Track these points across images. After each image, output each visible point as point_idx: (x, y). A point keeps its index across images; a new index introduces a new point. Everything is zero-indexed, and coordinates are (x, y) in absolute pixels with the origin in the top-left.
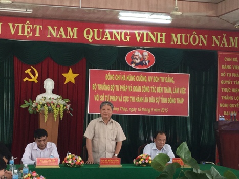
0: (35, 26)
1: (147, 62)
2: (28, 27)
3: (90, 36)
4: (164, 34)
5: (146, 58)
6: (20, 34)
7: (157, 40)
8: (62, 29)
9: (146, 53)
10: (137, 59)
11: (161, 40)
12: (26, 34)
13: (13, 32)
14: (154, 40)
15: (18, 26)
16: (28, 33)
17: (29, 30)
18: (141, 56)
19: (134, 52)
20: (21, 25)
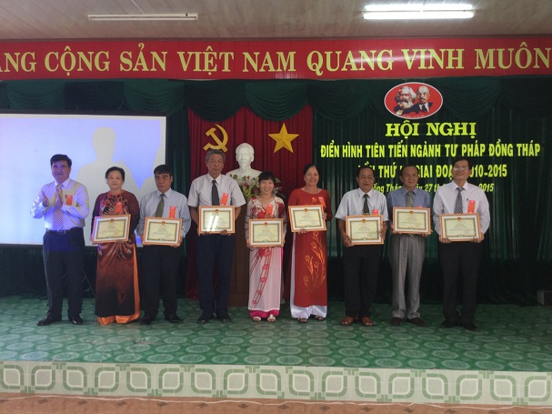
0: (221, 54)
1: (426, 105)
2: (210, 56)
3: (319, 65)
4: (460, 51)
5: (425, 97)
6: (197, 69)
8: (268, 56)
9: (424, 89)
10: (406, 101)
11: (455, 63)
12: (206, 69)
13: (185, 67)
14: (441, 63)
15: (194, 56)
16: (210, 67)
17: (211, 61)
19: (401, 88)
20: (198, 54)
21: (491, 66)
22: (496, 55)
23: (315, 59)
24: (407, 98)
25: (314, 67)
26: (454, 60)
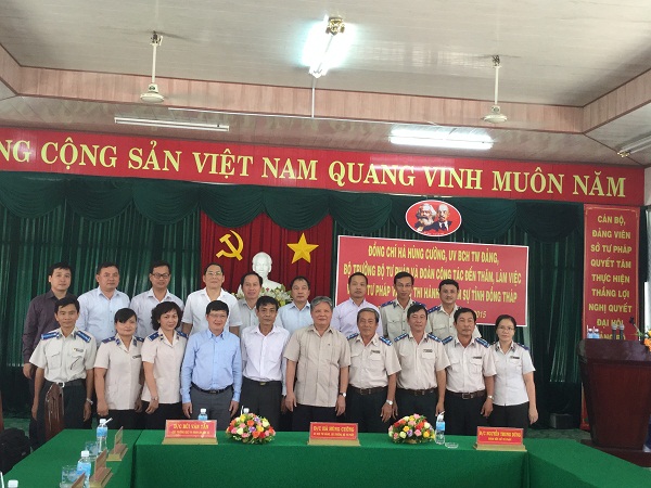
0: (240, 157)
1: (446, 223)
2: (228, 159)
3: (341, 176)
4: (479, 172)
5: (445, 216)
6: (213, 171)
7: (465, 183)
8: (288, 162)
9: (444, 207)
10: (427, 218)
11: (474, 183)
12: (223, 172)
13: (200, 169)
14: (460, 183)
15: (210, 158)
16: (227, 170)
17: (229, 164)
18: (434, 213)
19: (422, 205)
20: (215, 156)
21: (508, 189)
22: (512, 177)
23: (337, 169)
24: (428, 215)
25: (336, 177)
26: (473, 180)
